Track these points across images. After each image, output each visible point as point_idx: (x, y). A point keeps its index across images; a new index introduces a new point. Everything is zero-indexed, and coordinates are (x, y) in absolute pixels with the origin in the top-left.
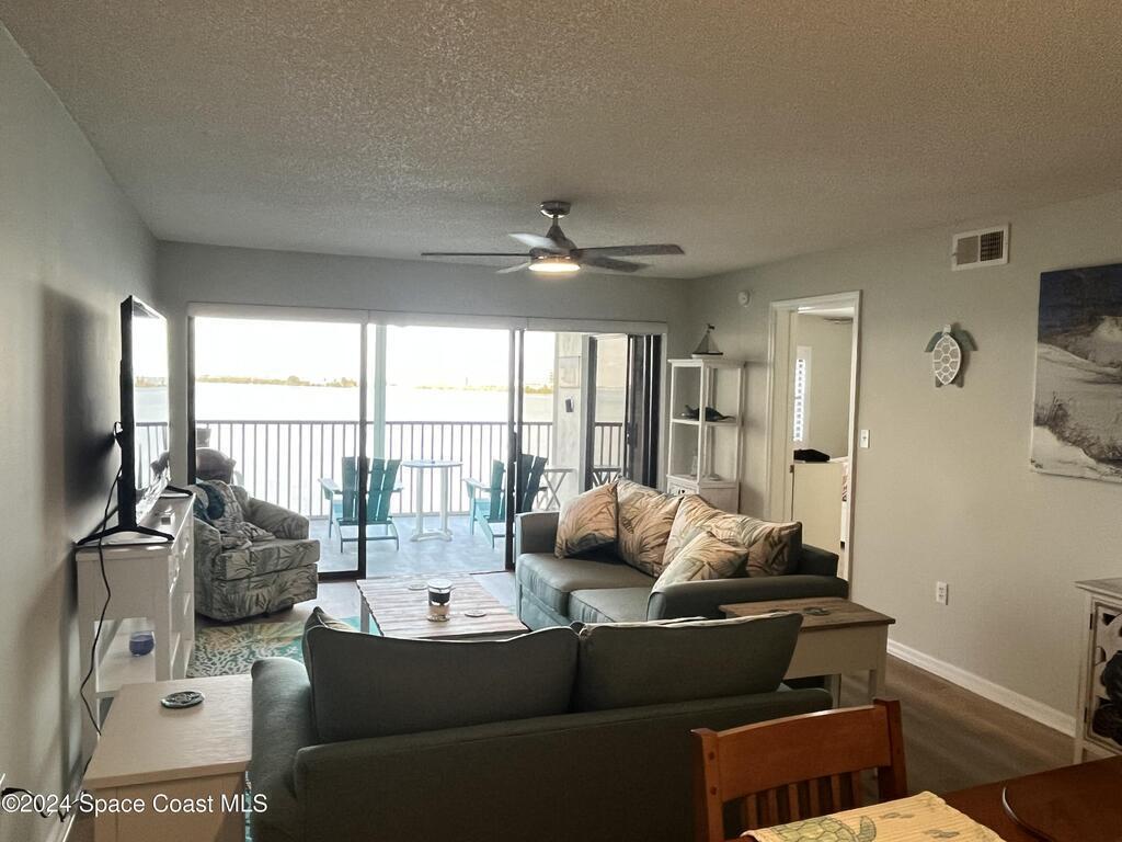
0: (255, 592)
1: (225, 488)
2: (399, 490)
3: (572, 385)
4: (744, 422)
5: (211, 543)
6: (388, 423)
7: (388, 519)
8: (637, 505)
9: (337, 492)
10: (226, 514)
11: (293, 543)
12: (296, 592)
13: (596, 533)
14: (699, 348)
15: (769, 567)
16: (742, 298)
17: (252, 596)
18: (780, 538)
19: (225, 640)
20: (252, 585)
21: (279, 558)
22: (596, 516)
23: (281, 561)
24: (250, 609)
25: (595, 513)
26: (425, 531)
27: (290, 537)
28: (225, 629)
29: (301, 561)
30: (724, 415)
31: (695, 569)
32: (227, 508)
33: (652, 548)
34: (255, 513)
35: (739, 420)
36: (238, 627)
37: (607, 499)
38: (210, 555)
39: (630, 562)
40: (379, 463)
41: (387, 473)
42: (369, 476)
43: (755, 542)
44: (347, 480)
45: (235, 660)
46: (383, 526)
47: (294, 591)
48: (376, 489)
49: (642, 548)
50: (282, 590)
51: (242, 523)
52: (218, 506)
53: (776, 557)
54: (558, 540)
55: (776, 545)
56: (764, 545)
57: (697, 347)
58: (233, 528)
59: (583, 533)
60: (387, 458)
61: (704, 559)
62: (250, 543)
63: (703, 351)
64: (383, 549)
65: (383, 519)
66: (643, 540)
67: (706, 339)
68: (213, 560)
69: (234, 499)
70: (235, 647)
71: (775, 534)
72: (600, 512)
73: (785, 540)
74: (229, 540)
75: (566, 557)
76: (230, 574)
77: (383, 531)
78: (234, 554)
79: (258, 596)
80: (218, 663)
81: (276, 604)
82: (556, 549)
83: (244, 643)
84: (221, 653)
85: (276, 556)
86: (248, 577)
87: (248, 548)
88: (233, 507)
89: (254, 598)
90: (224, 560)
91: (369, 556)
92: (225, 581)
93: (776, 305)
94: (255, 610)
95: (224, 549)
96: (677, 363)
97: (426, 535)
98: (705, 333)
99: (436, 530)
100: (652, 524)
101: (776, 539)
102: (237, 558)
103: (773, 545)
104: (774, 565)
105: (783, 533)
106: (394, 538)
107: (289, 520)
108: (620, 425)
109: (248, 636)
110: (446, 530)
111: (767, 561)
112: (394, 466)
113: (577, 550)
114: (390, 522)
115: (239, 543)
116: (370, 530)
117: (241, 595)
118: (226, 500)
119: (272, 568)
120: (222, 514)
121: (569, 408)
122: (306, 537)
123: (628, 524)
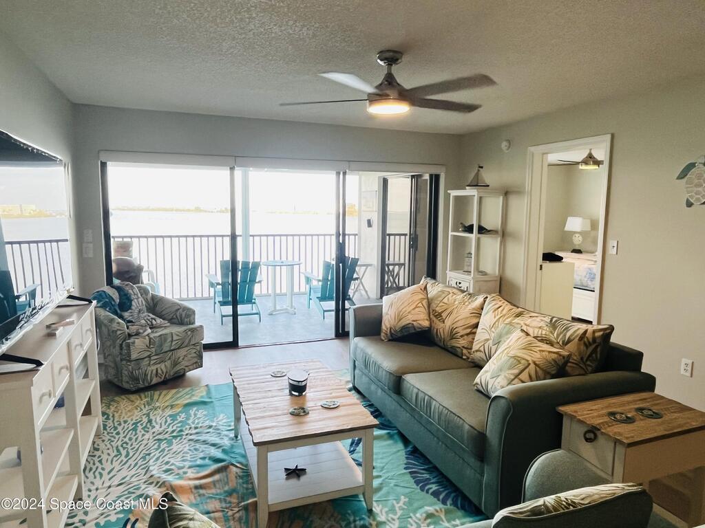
0: (154, 368)
1: (132, 288)
2: (260, 282)
3: (371, 209)
4: (503, 234)
5: (119, 332)
6: (251, 236)
7: (253, 301)
8: (446, 300)
9: (218, 284)
10: (133, 308)
11: (184, 328)
12: (187, 364)
13: (414, 323)
14: (471, 182)
15: (585, 364)
16: (504, 145)
17: (152, 370)
18: (594, 339)
19: (131, 407)
20: (152, 362)
21: (172, 341)
22: (414, 309)
23: (174, 343)
24: (151, 381)
25: (412, 308)
26: (278, 308)
27: (181, 323)
28: (133, 397)
29: (190, 341)
30: (489, 229)
31: (521, 367)
32: (133, 303)
33: (462, 336)
34: (155, 306)
35: (500, 233)
36: (143, 396)
37: (421, 296)
38: (119, 342)
39: (442, 344)
40: (246, 264)
41: (252, 270)
42: (240, 273)
43: (569, 341)
44: (224, 275)
45: (135, 429)
46: (250, 305)
47: (185, 363)
48: (244, 281)
49: (452, 335)
50: (175, 364)
51: (146, 314)
52: (127, 301)
53: (589, 356)
54: (384, 327)
55: (590, 344)
56: (579, 345)
57: (469, 181)
58: (139, 317)
59: (404, 322)
60: (251, 261)
61: (529, 358)
62: (149, 331)
63: (475, 184)
64: (251, 321)
65: (250, 301)
66: (453, 329)
67: (477, 175)
68: (121, 345)
69: (139, 295)
70: (137, 415)
71: (589, 335)
72: (416, 307)
73: (598, 341)
74: (133, 329)
75: (389, 340)
76: (134, 356)
77: (250, 308)
78: (136, 340)
79: (157, 369)
80: (121, 432)
81: (172, 374)
82: (382, 334)
83: (145, 411)
84: (125, 422)
85: (170, 339)
86: (149, 356)
87: (148, 335)
88: (138, 303)
89: (154, 372)
90: (128, 346)
91: (241, 327)
92: (130, 361)
93: (532, 149)
94: (155, 381)
95: (130, 336)
96: (454, 193)
97: (278, 310)
98: (476, 171)
99: (285, 307)
100: (460, 318)
101: (591, 340)
102: (139, 344)
103: (587, 345)
104: (588, 363)
105: (597, 334)
106: (257, 314)
107: (181, 310)
108: (405, 235)
109: (149, 404)
110: (292, 307)
111: (582, 359)
112: (256, 266)
113: (399, 335)
114: (254, 303)
115: (141, 331)
116: (241, 309)
117: (144, 371)
118: (133, 297)
119: (168, 349)
120: (130, 307)
121: (369, 224)
122: (193, 323)
123: (438, 316)
